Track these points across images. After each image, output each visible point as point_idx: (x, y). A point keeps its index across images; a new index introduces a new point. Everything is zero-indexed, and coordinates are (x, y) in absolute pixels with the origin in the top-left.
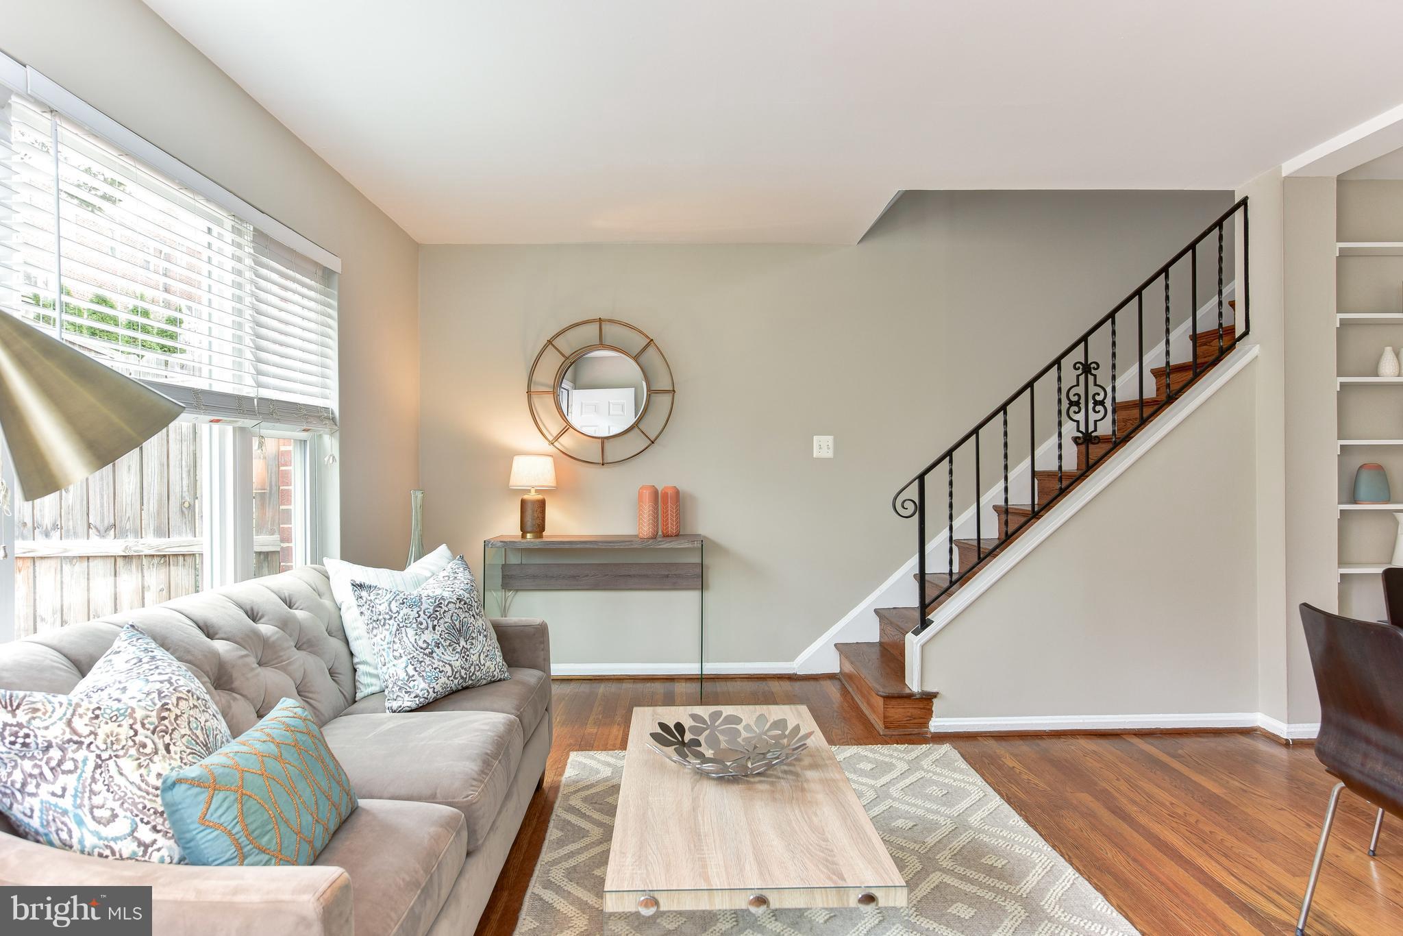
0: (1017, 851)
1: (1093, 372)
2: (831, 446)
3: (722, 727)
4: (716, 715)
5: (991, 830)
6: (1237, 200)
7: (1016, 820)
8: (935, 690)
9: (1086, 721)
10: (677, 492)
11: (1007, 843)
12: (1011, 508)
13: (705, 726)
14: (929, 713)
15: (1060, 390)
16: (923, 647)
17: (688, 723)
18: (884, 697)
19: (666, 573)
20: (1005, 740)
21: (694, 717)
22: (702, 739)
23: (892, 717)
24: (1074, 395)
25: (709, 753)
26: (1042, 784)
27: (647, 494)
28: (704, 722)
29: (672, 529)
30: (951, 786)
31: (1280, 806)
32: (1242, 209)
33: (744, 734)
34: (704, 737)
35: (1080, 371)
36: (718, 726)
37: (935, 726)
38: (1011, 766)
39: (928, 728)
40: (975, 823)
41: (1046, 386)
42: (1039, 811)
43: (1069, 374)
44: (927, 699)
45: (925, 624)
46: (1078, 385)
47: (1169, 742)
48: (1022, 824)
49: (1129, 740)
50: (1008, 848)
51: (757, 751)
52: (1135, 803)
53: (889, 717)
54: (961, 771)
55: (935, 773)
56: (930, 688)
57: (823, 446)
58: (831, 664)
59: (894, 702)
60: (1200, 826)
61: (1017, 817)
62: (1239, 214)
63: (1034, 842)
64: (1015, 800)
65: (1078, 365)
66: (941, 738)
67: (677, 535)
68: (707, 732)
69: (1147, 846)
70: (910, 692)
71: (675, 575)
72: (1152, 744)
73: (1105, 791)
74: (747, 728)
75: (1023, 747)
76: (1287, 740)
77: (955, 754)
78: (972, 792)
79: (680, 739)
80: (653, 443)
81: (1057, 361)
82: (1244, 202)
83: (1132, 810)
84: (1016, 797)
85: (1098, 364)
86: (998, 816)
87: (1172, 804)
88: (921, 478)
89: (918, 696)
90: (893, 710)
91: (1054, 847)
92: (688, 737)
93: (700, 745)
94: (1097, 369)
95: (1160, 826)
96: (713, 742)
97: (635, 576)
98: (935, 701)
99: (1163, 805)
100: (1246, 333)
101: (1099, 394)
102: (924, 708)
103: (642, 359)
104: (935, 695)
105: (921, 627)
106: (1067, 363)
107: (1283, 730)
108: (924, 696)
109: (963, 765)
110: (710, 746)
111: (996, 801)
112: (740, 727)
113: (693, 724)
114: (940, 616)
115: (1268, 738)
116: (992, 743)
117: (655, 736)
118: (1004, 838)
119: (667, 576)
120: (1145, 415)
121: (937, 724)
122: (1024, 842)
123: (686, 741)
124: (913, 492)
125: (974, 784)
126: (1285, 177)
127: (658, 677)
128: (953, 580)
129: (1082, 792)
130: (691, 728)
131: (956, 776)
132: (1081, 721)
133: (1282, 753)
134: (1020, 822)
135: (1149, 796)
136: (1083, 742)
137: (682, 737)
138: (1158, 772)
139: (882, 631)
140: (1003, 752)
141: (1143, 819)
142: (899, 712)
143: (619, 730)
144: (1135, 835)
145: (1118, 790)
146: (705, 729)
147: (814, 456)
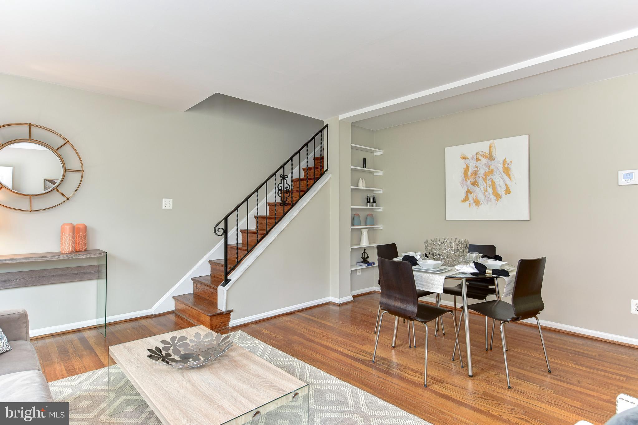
0: (287, 364)
1: (286, 179)
2: (171, 203)
3: (178, 344)
4: (173, 339)
5: (274, 359)
6: (324, 125)
7: (280, 353)
8: (231, 309)
9: (284, 310)
10: (85, 227)
11: (282, 362)
12: (250, 231)
13: (170, 345)
14: (229, 319)
15: (275, 184)
16: (227, 291)
17: (161, 346)
18: (210, 316)
19: (76, 272)
20: (258, 323)
21: (163, 342)
22: (170, 352)
23: (214, 324)
24: (280, 187)
25: (177, 358)
26: (280, 337)
27: (68, 228)
28: (168, 343)
29: (82, 247)
30: (250, 347)
31: (348, 325)
32: (326, 128)
33: (191, 344)
34: (171, 351)
35: (282, 178)
36: (176, 344)
37: (232, 324)
38: (266, 333)
39: (228, 326)
40: (267, 358)
41: (271, 182)
42: (285, 347)
43: (279, 179)
44: (228, 314)
45: (227, 281)
46: (281, 183)
47: (309, 312)
48: (283, 353)
49: (298, 314)
50: (284, 363)
51: (201, 350)
52: (311, 335)
53: (213, 324)
54: (250, 340)
55: (241, 343)
56: (229, 309)
57: (167, 204)
58: (171, 306)
59: (215, 318)
60: (333, 337)
61: (280, 352)
62: (325, 130)
63: (291, 359)
64: (275, 345)
65: (281, 176)
66: (235, 328)
67: (85, 251)
68: (172, 348)
69: (323, 349)
70: (221, 312)
71: (82, 272)
72: (304, 314)
73: (300, 334)
74: (191, 341)
75: (266, 324)
76: (339, 304)
77: (244, 334)
78: (259, 346)
79: (161, 355)
80: (68, 199)
81: (275, 174)
82: (327, 126)
83: (312, 338)
84: (275, 344)
85: (287, 176)
86: (273, 353)
87: (322, 332)
88: (226, 219)
89: (225, 313)
90: (214, 321)
91: (297, 358)
92: (164, 353)
93: (171, 355)
94: (287, 178)
95: (322, 341)
96: (176, 352)
97: (54, 276)
98: (232, 314)
99: (319, 334)
100: (327, 170)
101: (287, 187)
102: (227, 318)
103: (61, 151)
104: (232, 311)
105: (226, 282)
106: (278, 174)
107: (338, 301)
108: (228, 312)
109: (250, 337)
110: (176, 354)
111: (270, 348)
112: (187, 341)
113: (163, 345)
114: (233, 276)
115: (334, 304)
116: (254, 326)
117: (150, 356)
118: (280, 361)
119: (77, 274)
120: (301, 195)
121: (233, 323)
122: (288, 359)
123: (164, 355)
124: (222, 225)
125: (258, 343)
126: (340, 120)
127: (70, 331)
128: (238, 261)
129: (294, 336)
130: (163, 348)
131: (249, 342)
132: (282, 310)
133: (337, 308)
134: (282, 353)
135: (314, 332)
136: (284, 318)
137: (162, 354)
138: (312, 323)
139: (195, 288)
140: (260, 329)
141: (317, 340)
142: (217, 321)
143: (60, 366)
144: (318, 346)
145: (305, 332)
146: (170, 347)
147: (163, 208)
